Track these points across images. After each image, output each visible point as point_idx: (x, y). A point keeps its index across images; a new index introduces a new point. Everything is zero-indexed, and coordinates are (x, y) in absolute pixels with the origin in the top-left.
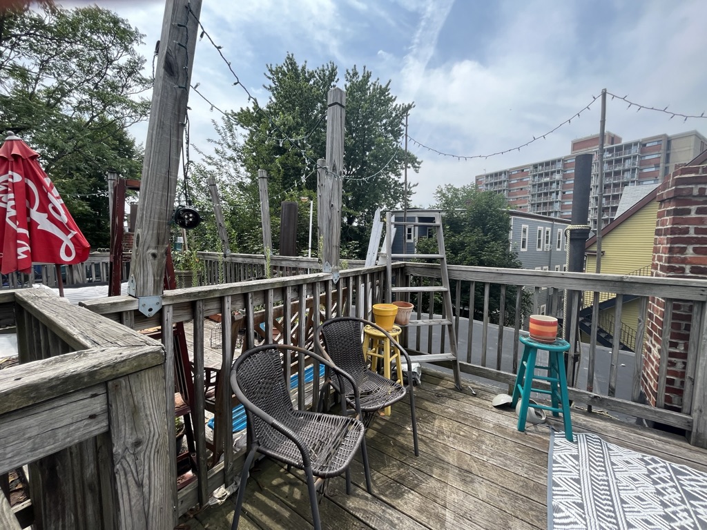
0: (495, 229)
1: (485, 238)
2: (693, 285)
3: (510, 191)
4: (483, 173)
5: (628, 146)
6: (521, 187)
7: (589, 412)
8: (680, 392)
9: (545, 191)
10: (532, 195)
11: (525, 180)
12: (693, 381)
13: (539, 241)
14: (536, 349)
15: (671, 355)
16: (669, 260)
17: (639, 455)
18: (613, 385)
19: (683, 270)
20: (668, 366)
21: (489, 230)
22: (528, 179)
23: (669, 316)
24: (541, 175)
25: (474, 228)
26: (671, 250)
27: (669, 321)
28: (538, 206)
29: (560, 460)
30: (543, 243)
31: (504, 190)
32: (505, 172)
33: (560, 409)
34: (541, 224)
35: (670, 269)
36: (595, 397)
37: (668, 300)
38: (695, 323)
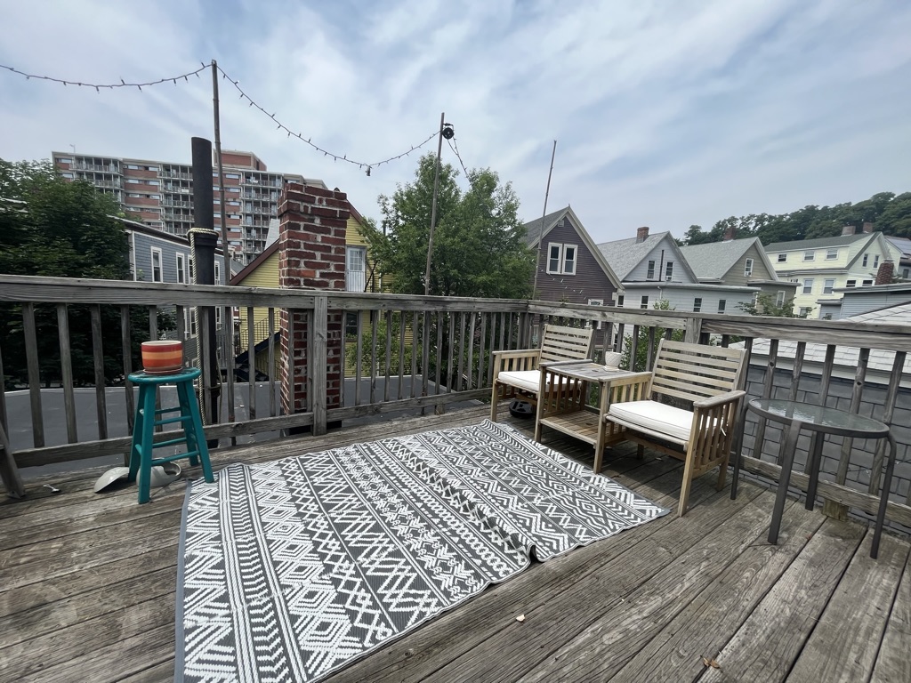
0: (99, 245)
1: (81, 259)
2: (306, 294)
3: (128, 194)
4: (69, 151)
5: (273, 177)
6: (147, 193)
7: (234, 445)
8: (304, 395)
9: (184, 207)
10: (166, 209)
11: (151, 183)
12: (311, 380)
13: (181, 272)
14: (154, 384)
15: (297, 363)
16: (289, 273)
17: (276, 462)
18: (253, 406)
19: (298, 282)
20: (295, 374)
21: (87, 245)
22: (157, 184)
23: (292, 327)
24: (176, 183)
25: (54, 238)
26: (289, 263)
27: (292, 332)
28: (176, 226)
29: (197, 507)
30: (186, 276)
31: (117, 191)
32: (115, 162)
33: (197, 452)
34: (182, 250)
35: (289, 282)
36: (237, 425)
37: (290, 310)
38: (309, 330)
